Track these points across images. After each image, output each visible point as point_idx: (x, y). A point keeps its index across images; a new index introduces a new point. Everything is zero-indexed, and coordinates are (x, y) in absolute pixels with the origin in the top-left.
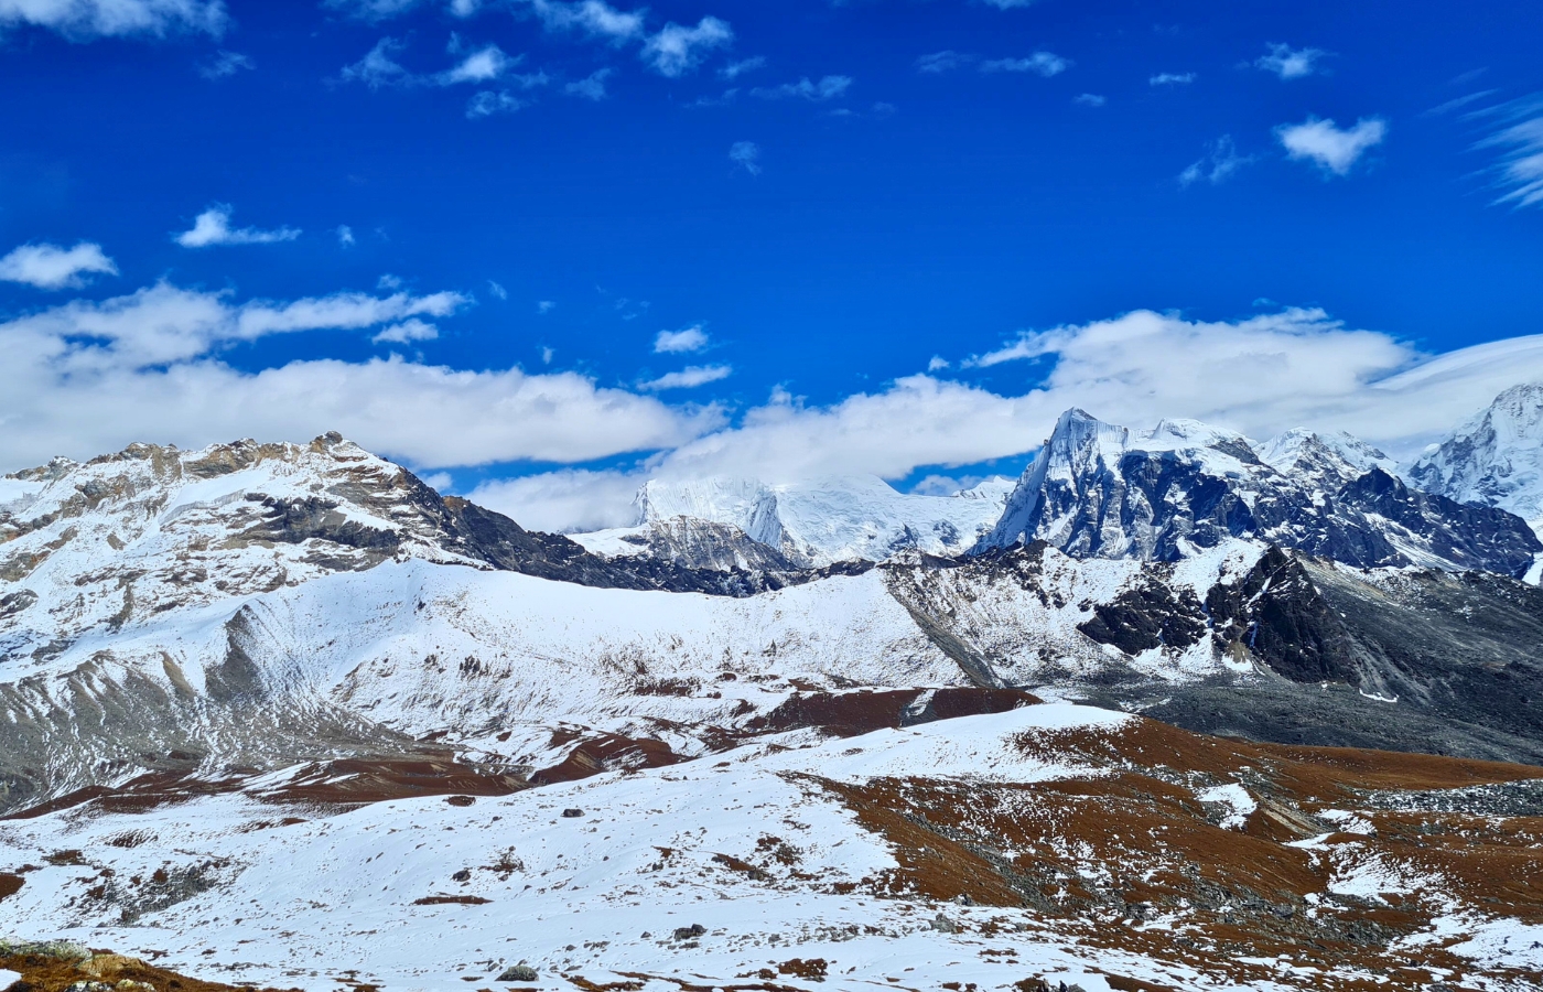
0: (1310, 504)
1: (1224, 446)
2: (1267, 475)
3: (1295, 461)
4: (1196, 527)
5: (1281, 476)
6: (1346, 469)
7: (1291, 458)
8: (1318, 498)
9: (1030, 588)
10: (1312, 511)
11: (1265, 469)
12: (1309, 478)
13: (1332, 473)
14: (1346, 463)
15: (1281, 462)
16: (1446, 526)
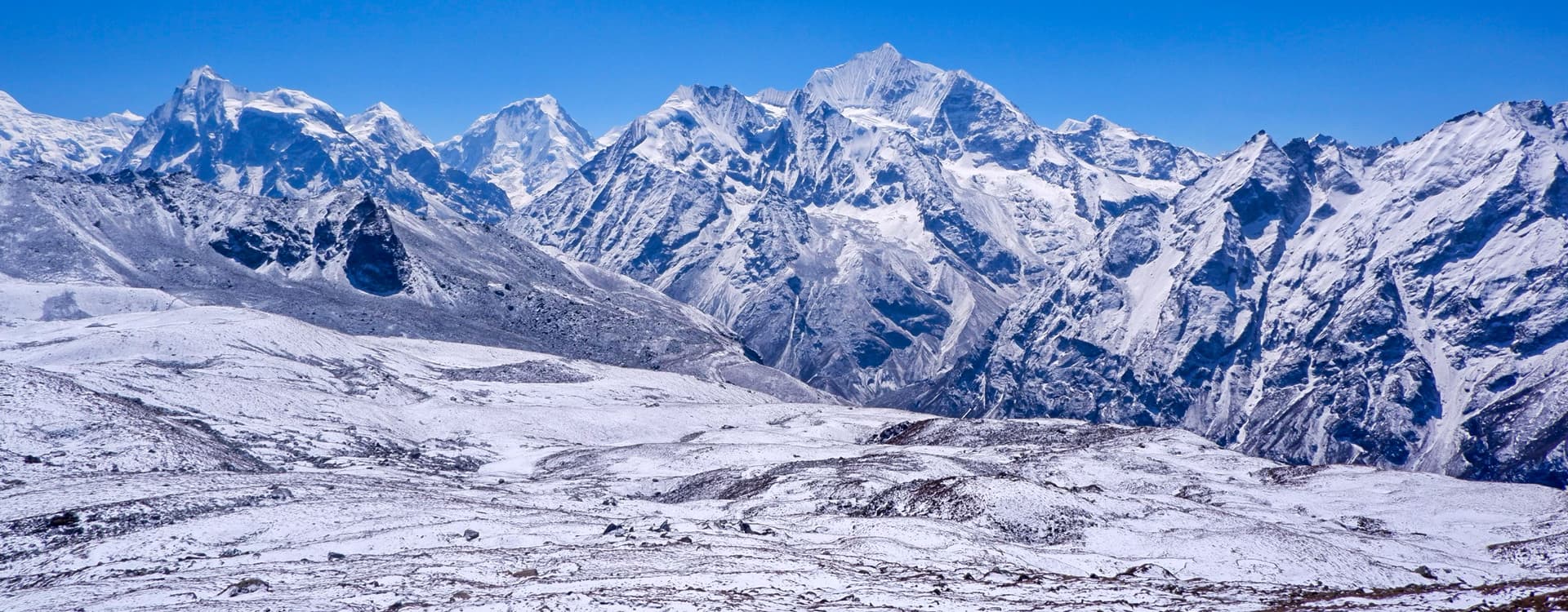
0: (376, 166)
1: (321, 116)
2: (350, 142)
3: (369, 134)
4: (293, 172)
5: (359, 143)
6: (404, 144)
7: (368, 131)
8: (382, 163)
9: (171, 209)
10: (377, 171)
11: (349, 137)
12: (376, 147)
13: (393, 148)
14: (404, 140)
15: (360, 133)
16: (460, 192)
